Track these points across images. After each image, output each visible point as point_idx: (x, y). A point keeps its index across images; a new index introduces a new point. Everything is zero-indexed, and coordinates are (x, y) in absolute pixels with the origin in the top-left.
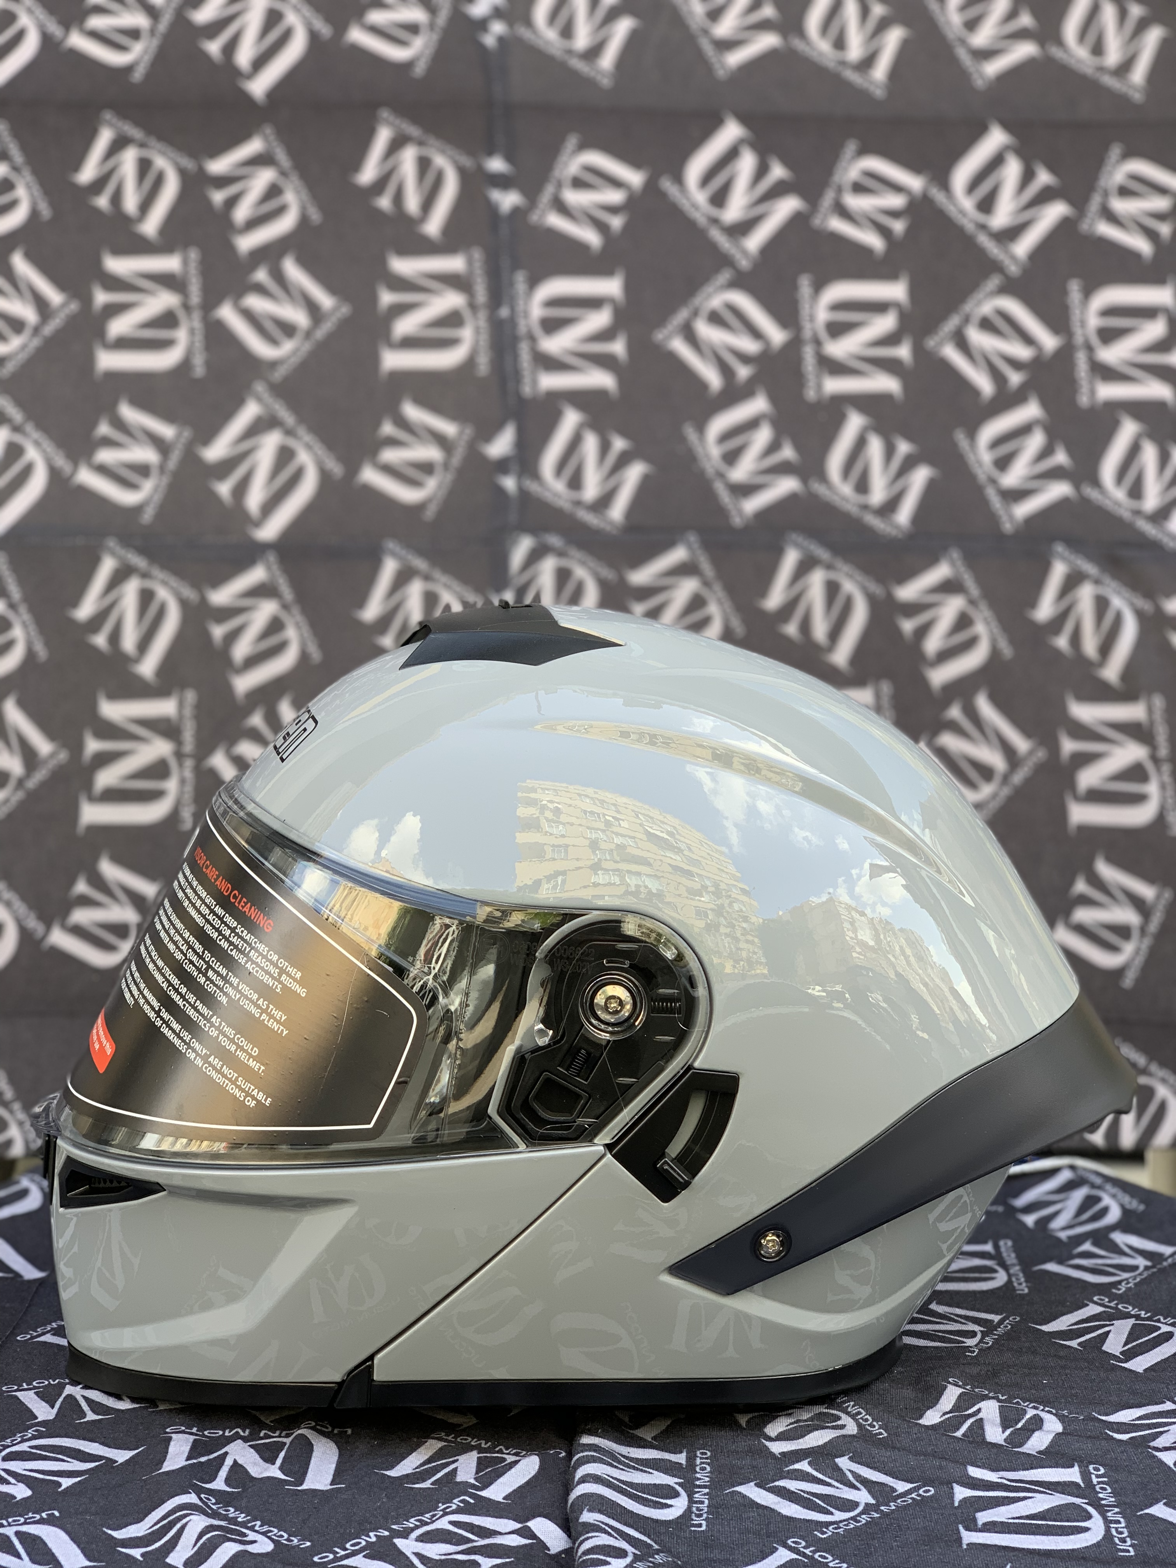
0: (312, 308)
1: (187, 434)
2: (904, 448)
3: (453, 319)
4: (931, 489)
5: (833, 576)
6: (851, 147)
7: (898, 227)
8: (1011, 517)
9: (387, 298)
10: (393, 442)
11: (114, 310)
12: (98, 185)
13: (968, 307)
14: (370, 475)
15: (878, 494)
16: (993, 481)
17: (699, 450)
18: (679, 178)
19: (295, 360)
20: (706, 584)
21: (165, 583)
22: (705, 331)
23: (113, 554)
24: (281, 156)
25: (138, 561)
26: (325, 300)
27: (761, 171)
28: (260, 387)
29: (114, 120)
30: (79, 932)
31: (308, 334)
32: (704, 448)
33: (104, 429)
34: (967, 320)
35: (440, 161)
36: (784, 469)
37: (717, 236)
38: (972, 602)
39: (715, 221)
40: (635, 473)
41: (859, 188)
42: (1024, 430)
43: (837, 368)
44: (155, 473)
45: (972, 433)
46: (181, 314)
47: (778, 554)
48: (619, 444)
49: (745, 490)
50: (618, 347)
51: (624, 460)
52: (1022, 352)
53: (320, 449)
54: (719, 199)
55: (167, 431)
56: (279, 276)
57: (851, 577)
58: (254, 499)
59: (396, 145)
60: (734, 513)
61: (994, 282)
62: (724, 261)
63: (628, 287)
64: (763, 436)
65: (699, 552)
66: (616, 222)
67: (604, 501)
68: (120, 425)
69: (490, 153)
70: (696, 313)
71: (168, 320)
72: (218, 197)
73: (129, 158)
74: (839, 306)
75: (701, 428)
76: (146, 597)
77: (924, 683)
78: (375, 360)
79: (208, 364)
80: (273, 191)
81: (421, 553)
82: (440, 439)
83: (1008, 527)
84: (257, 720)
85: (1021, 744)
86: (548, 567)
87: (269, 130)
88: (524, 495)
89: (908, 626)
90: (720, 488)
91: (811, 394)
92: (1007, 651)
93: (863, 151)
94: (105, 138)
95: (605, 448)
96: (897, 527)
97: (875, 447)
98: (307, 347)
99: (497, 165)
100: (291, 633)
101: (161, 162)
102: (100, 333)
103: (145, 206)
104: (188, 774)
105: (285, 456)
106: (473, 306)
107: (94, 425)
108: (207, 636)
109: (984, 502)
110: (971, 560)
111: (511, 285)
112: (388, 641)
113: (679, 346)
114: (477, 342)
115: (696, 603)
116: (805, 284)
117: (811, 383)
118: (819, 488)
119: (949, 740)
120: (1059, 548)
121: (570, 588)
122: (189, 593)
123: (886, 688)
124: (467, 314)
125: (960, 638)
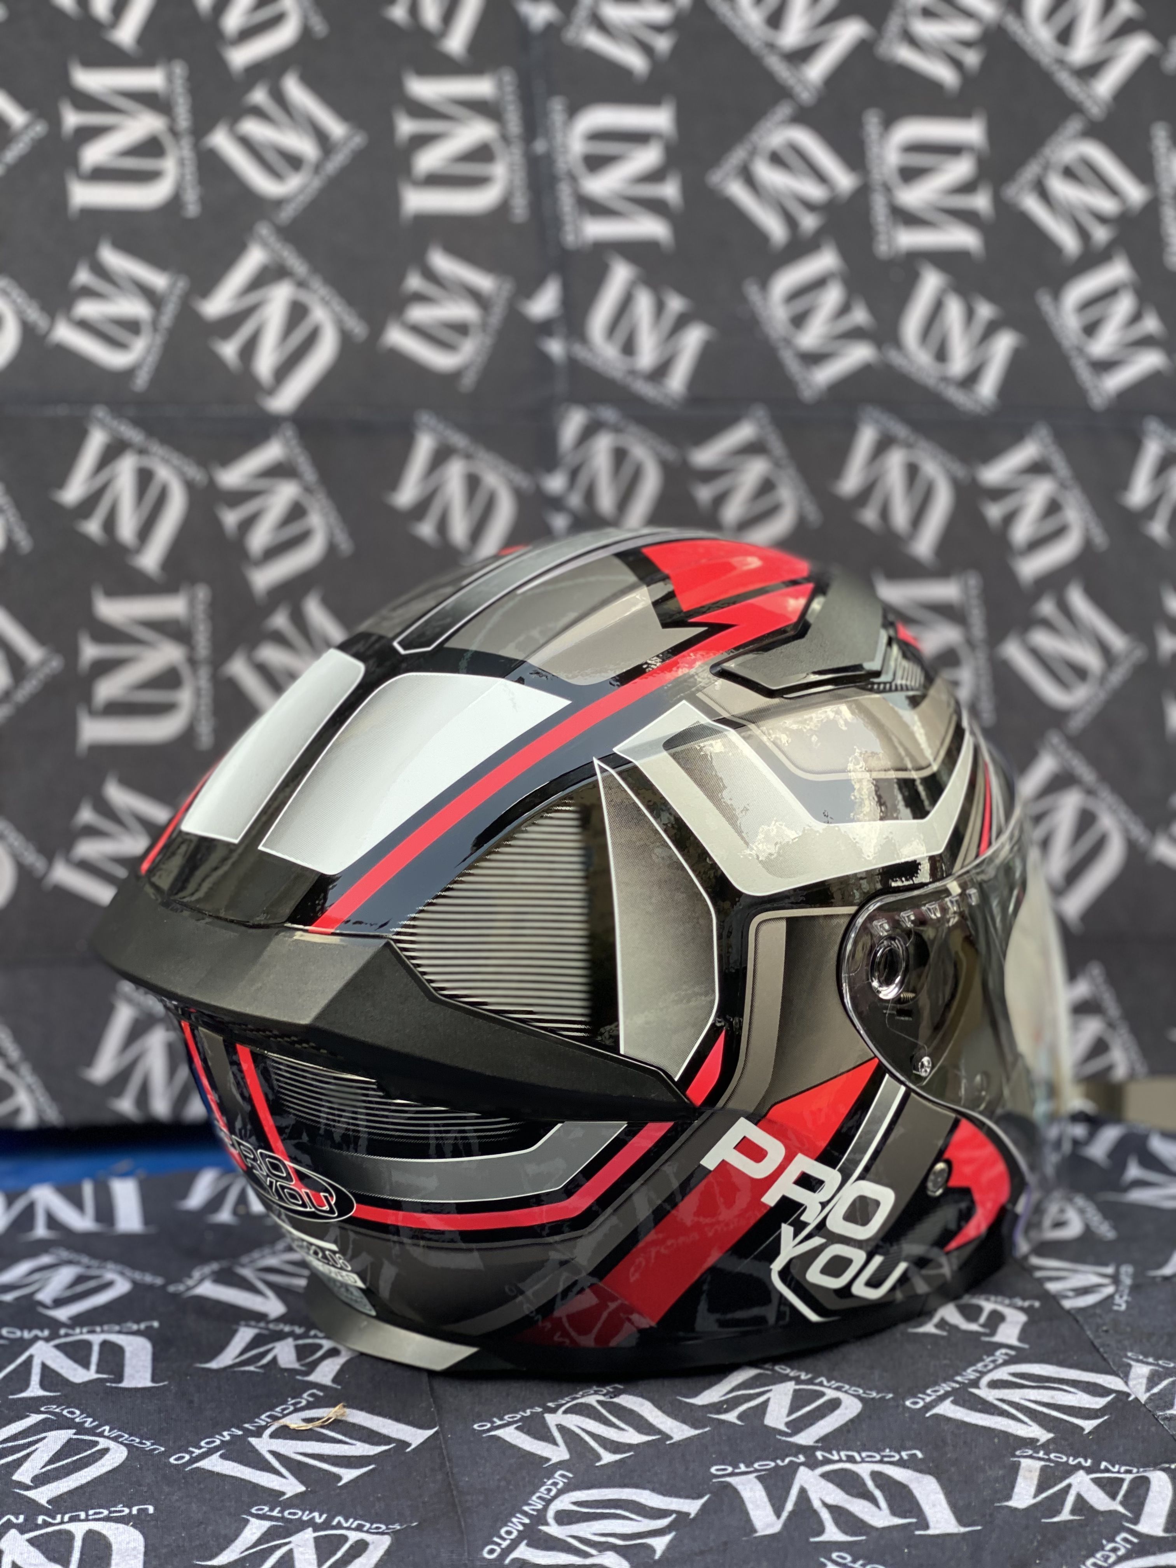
0: (322, 137)
1: (182, 284)
2: (985, 311)
3: (483, 153)
4: (1016, 358)
5: (913, 456)
7: (972, 59)
8: (1101, 390)
9: (406, 127)
10: (420, 298)
11: (87, 134)
13: (1048, 152)
14: (397, 337)
15: (958, 365)
16: (1080, 350)
17: (762, 312)
19: (303, 199)
20: (777, 465)
21: (165, 461)
22: (766, 174)
23: (103, 425)
25: (133, 434)
26: (336, 128)
28: (264, 230)
30: (86, 866)
31: (318, 168)
32: (769, 309)
33: (83, 276)
34: (1046, 167)
36: (856, 334)
37: (775, 63)
38: (1063, 486)
39: (771, 46)
40: (694, 337)
41: (927, 13)
42: (1109, 294)
43: (910, 219)
44: (146, 331)
45: (1056, 295)
46: (167, 141)
47: (850, 431)
48: (676, 304)
49: (814, 359)
50: (670, 191)
51: (682, 322)
52: (1107, 205)
53: (338, 306)
54: (776, 20)
55: (158, 280)
56: (280, 98)
57: (932, 457)
58: (265, 363)
60: (803, 385)
61: (1074, 125)
62: (783, 92)
63: (680, 120)
64: (832, 296)
65: (768, 429)
66: (663, 44)
67: (661, 371)
68: (100, 271)
70: (753, 153)
71: (152, 147)
72: (205, 1)
74: (911, 148)
76: (144, 477)
77: (1013, 576)
78: (396, 200)
79: (203, 202)
81: (460, 427)
82: (475, 295)
83: (1097, 402)
84: (280, 621)
85: (1117, 641)
86: (603, 446)
88: (572, 361)
90: (788, 357)
91: (882, 249)
92: (1100, 539)
95: (660, 307)
96: (979, 401)
97: (954, 310)
98: (316, 183)
100: (315, 520)
102: (72, 162)
103: (119, 8)
104: (204, 683)
105: (297, 312)
106: (504, 138)
107: (71, 271)
108: (217, 524)
109: (1070, 374)
110: (1061, 438)
111: (546, 114)
112: (426, 530)
113: (737, 191)
114: (511, 182)
115: (766, 487)
116: (872, 122)
117: (882, 238)
118: (894, 357)
119: (1042, 639)
120: (1153, 426)
121: (627, 470)
122: (195, 473)
123: (974, 581)
124: (498, 148)
125: (1051, 525)
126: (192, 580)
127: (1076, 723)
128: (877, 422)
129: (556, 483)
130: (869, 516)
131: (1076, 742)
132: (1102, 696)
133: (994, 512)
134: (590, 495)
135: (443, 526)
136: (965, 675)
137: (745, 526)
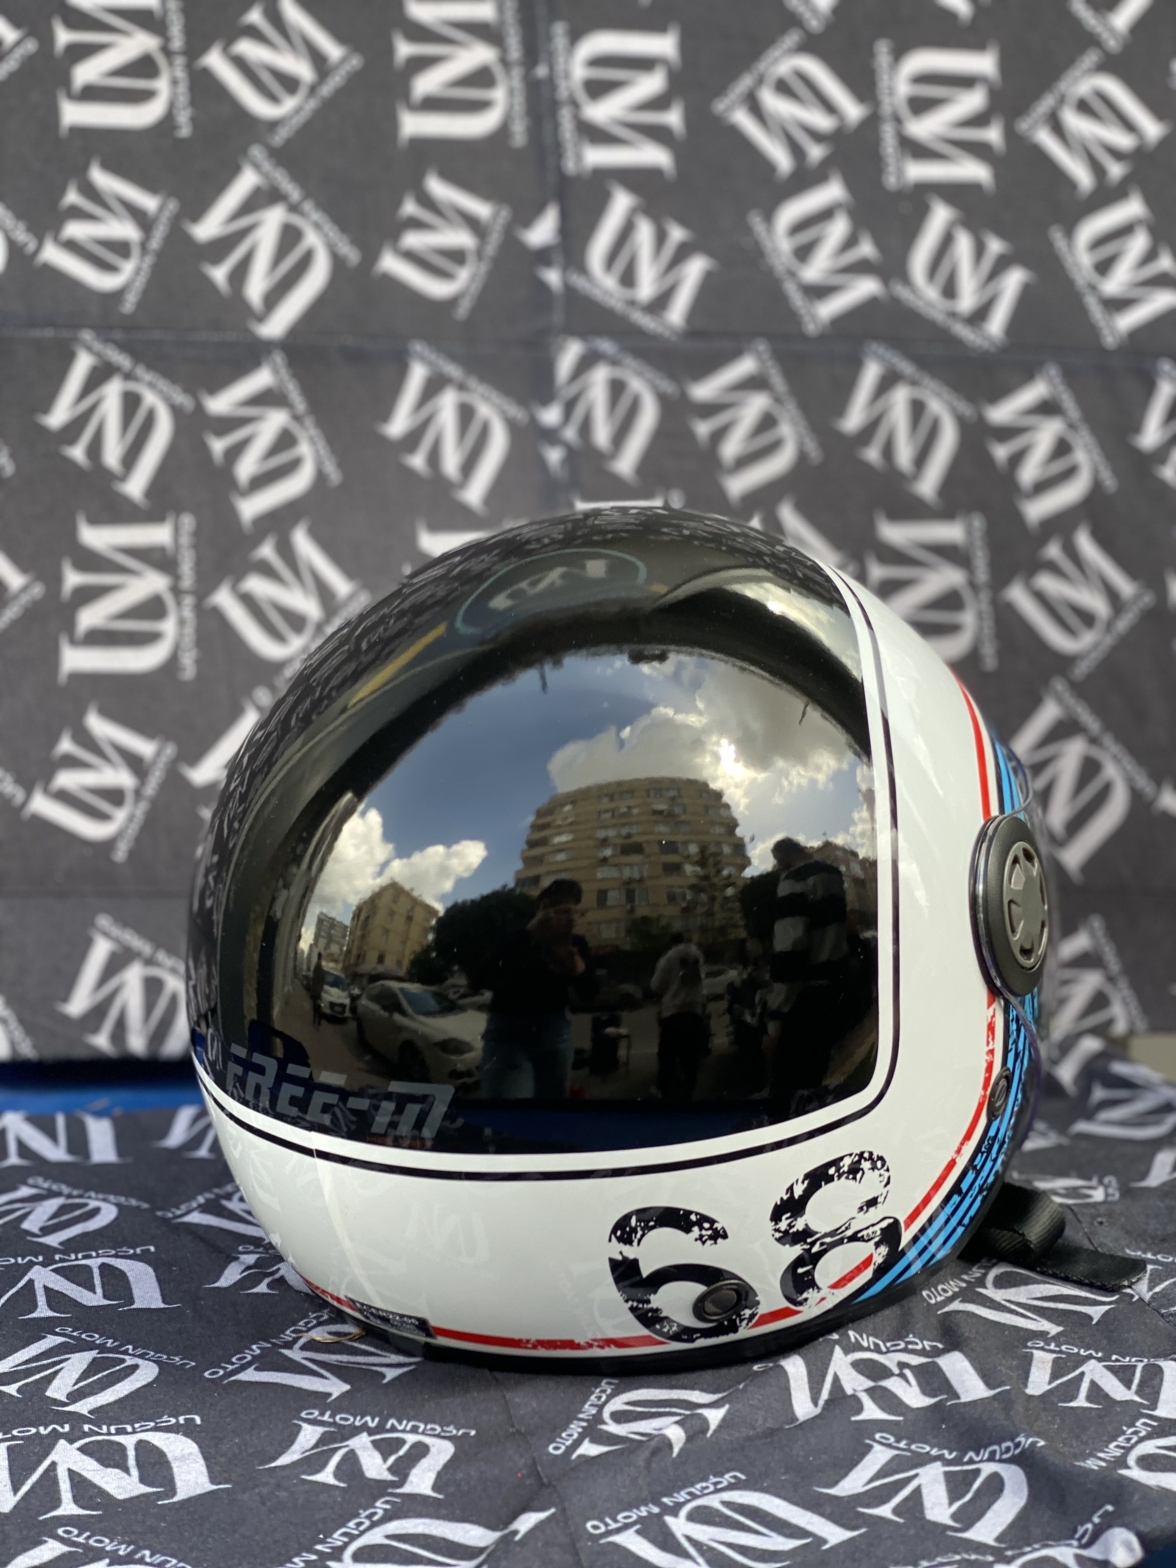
0: (317, 58)
1: (172, 206)
2: (995, 246)
3: (482, 77)
4: (1025, 295)
5: (918, 393)
8: (1113, 329)
9: (404, 49)
10: (416, 224)
11: (80, 52)
13: (1063, 86)
14: (391, 264)
15: (967, 301)
16: (1093, 288)
17: (767, 245)
19: (298, 121)
20: (778, 400)
21: (151, 386)
22: (771, 101)
23: (89, 349)
25: (121, 359)
26: (333, 50)
28: (257, 152)
30: (65, 797)
31: (313, 89)
32: (773, 241)
33: (72, 197)
34: (1062, 100)
36: (862, 268)
38: (1072, 426)
40: (695, 268)
42: (1125, 231)
43: (919, 151)
44: (136, 252)
45: (1070, 232)
46: (161, 60)
47: (856, 366)
48: (677, 234)
49: (819, 292)
51: (682, 254)
52: (1123, 141)
53: (330, 229)
55: (149, 202)
56: (275, 18)
57: (939, 395)
58: (256, 288)
60: (807, 319)
61: (1091, 58)
62: (792, 20)
63: (684, 47)
64: (838, 229)
65: (770, 363)
67: (661, 302)
68: (92, 193)
70: (760, 81)
71: (144, 66)
74: (924, 78)
75: (769, 216)
76: (131, 402)
77: (1018, 518)
78: (393, 124)
79: (195, 122)
81: (453, 357)
82: (472, 222)
83: (1110, 341)
84: (267, 551)
85: (1126, 587)
86: (600, 378)
90: (792, 289)
91: (891, 181)
92: (1110, 482)
95: (661, 238)
96: (988, 338)
97: (964, 244)
98: (312, 105)
100: (304, 449)
102: (63, 80)
104: (188, 613)
105: (289, 236)
106: (505, 63)
107: (60, 191)
108: (206, 451)
109: (1083, 311)
110: (1070, 377)
111: (549, 38)
112: (418, 461)
113: (743, 119)
114: (511, 106)
115: (767, 422)
116: (883, 50)
117: (892, 168)
118: (901, 292)
119: (1047, 582)
120: (1166, 366)
121: (624, 403)
122: (182, 399)
123: (978, 522)
124: (498, 71)
125: (1059, 466)
126: (179, 510)
127: (1081, 670)
128: (881, 359)
129: (551, 416)
130: (872, 454)
131: (1079, 689)
132: (1109, 641)
133: (1001, 452)
134: (586, 428)
135: (434, 457)
136: (968, 618)
137: (744, 461)
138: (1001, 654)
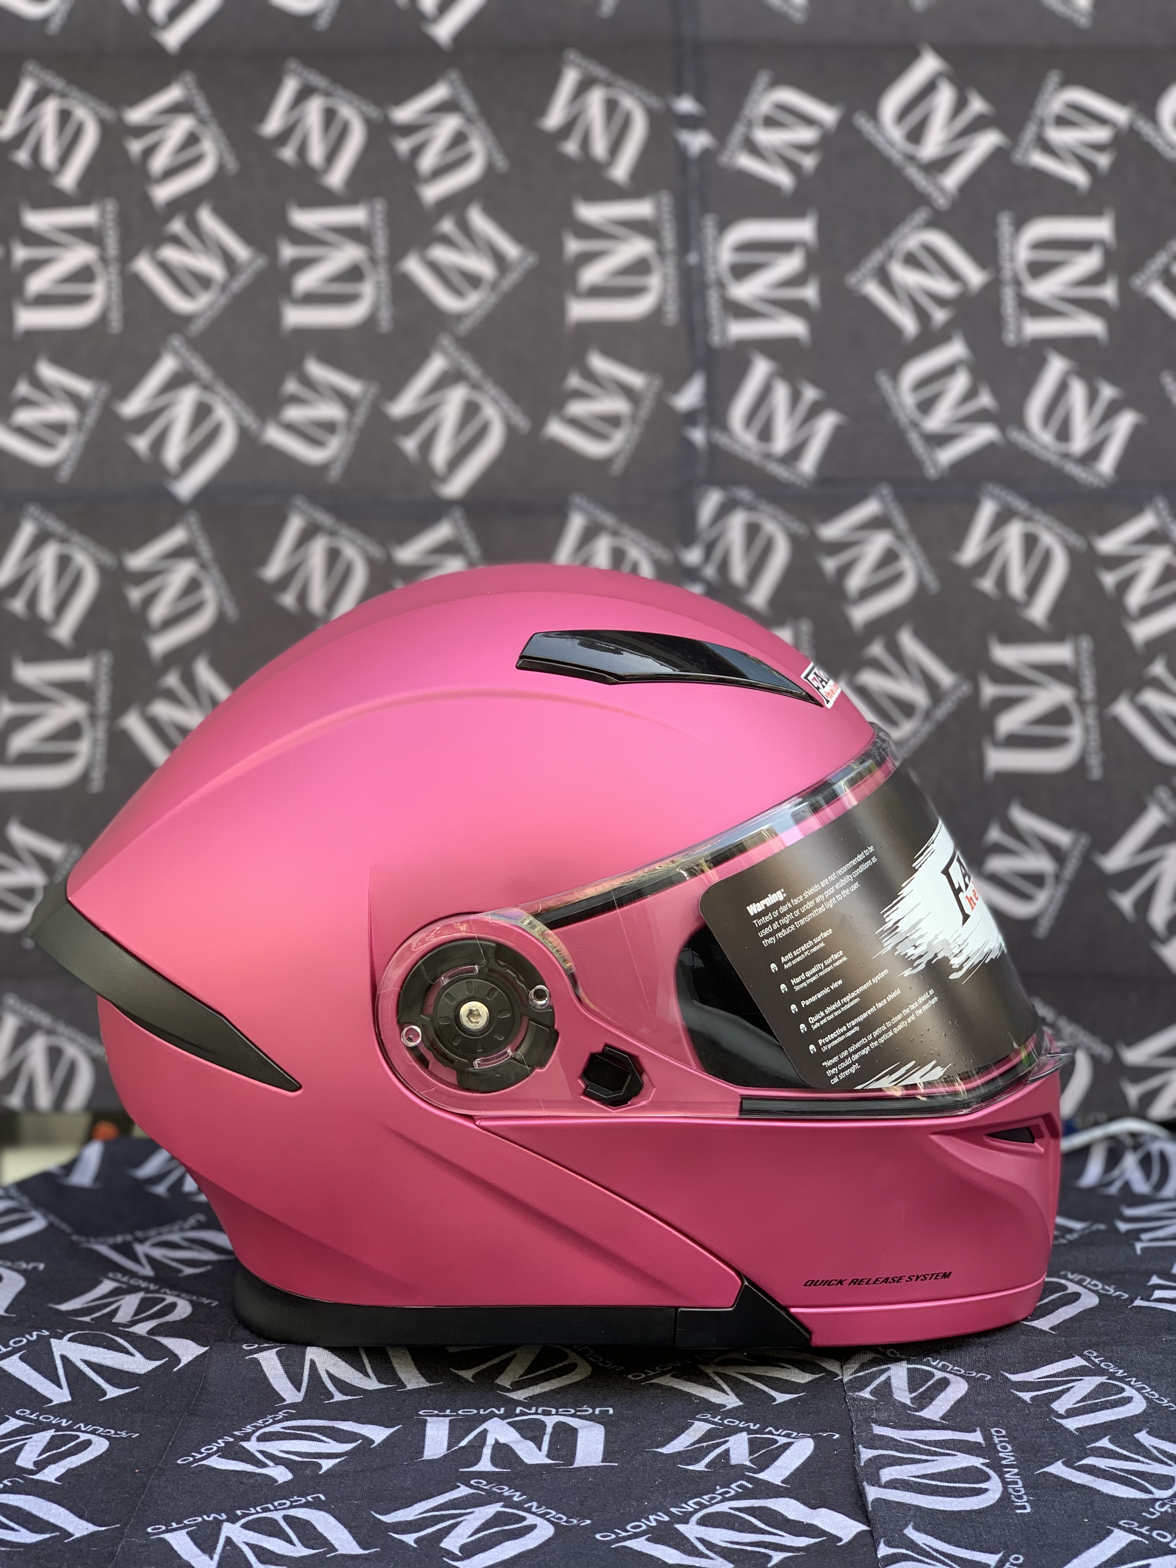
0: (498, 258)
1: (374, 389)
2: (1108, 392)
3: (640, 267)
4: (1136, 436)
5: (1031, 528)
6: (1054, 78)
7: (1103, 161)
9: (573, 246)
10: (579, 395)
11: (301, 265)
12: (284, 137)
13: (1175, 244)
14: (557, 430)
15: (1080, 442)
17: (893, 400)
18: (873, 114)
19: (481, 313)
20: (899, 537)
21: (351, 541)
22: (900, 273)
23: (301, 512)
24: (467, 102)
25: (324, 519)
26: (511, 250)
27: (960, 105)
28: (446, 341)
29: (300, 69)
31: (494, 285)
32: (898, 396)
33: (291, 386)
34: (1174, 257)
35: (629, 103)
36: (981, 417)
37: (914, 174)
39: (911, 158)
40: (826, 423)
41: (1061, 121)
43: (1037, 309)
44: (341, 431)
46: (367, 268)
47: (973, 505)
48: (810, 394)
49: (940, 440)
50: (810, 293)
51: (815, 411)
53: (506, 403)
54: (916, 135)
55: (353, 387)
56: (464, 227)
57: (1050, 529)
58: (440, 455)
59: (583, 87)
60: (928, 464)
62: (921, 199)
63: (821, 230)
64: (960, 382)
65: (892, 505)
66: (809, 162)
67: (795, 454)
68: (306, 381)
69: (679, 92)
70: (890, 255)
71: (354, 274)
72: (403, 146)
73: (314, 108)
74: (1041, 245)
75: (895, 375)
76: (333, 556)
77: (1127, 639)
78: (561, 310)
79: (395, 318)
80: (459, 139)
81: (609, 507)
82: (627, 391)
86: (737, 522)
87: (454, 75)
88: (713, 447)
89: (1109, 579)
90: (914, 438)
91: (1010, 338)
93: (1067, 82)
94: (290, 88)
95: (795, 397)
96: (1100, 476)
97: (1078, 392)
98: (493, 299)
99: (686, 105)
101: (347, 112)
102: (286, 288)
103: (332, 156)
105: (471, 410)
106: (661, 253)
107: (279, 382)
111: (700, 229)
113: (874, 291)
114: (665, 290)
115: (889, 557)
116: (1005, 222)
117: (1011, 326)
118: (1018, 437)
119: (1151, 698)
121: (759, 544)
122: (376, 552)
123: (1086, 644)
124: (654, 261)
125: (1165, 591)
128: (996, 498)
129: (693, 556)
130: (987, 584)
134: (724, 567)
136: (1075, 732)
137: (867, 593)
138: (1106, 765)
